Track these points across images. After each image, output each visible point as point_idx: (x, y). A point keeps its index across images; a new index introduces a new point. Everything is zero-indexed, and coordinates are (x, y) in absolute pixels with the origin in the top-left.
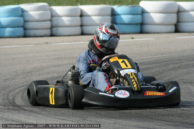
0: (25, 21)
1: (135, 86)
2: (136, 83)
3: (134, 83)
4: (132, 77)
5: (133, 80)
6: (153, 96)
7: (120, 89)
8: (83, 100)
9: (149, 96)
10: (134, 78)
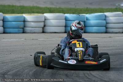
0: (107, 23)
1: (80, 57)
2: (81, 56)
3: (80, 56)
4: (79, 52)
5: (79, 54)
6: (90, 64)
7: (72, 59)
8: (51, 64)
9: (87, 64)
10: (80, 53)
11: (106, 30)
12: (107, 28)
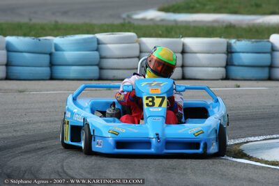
0: (102, 57)
11: (100, 73)
12: (101, 69)
